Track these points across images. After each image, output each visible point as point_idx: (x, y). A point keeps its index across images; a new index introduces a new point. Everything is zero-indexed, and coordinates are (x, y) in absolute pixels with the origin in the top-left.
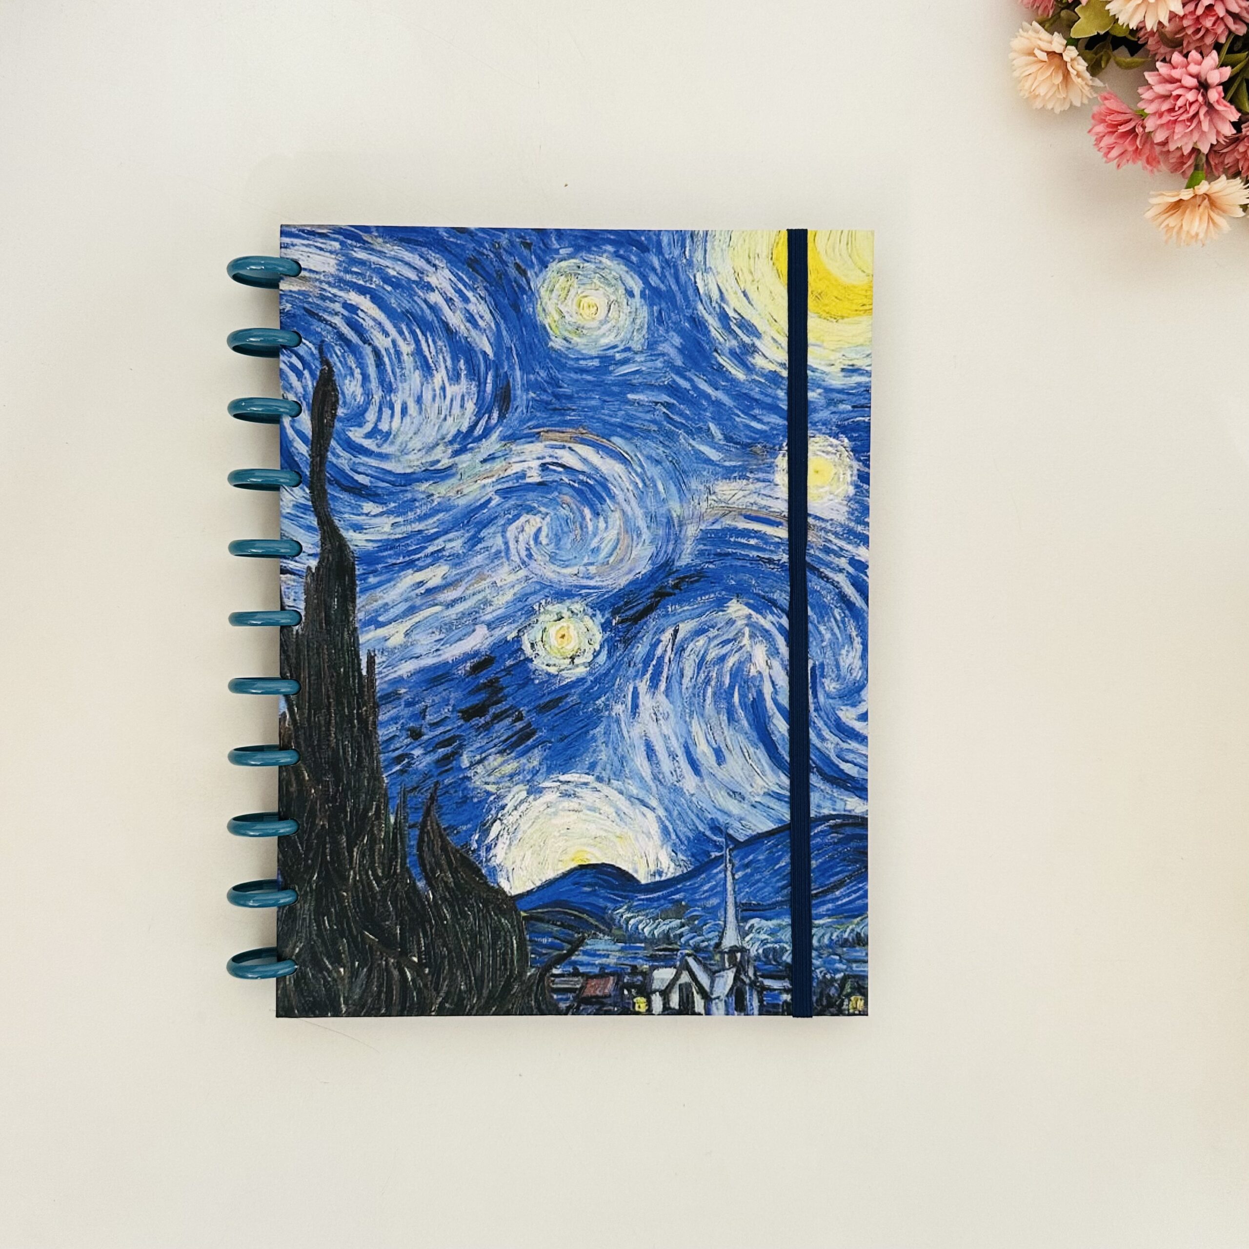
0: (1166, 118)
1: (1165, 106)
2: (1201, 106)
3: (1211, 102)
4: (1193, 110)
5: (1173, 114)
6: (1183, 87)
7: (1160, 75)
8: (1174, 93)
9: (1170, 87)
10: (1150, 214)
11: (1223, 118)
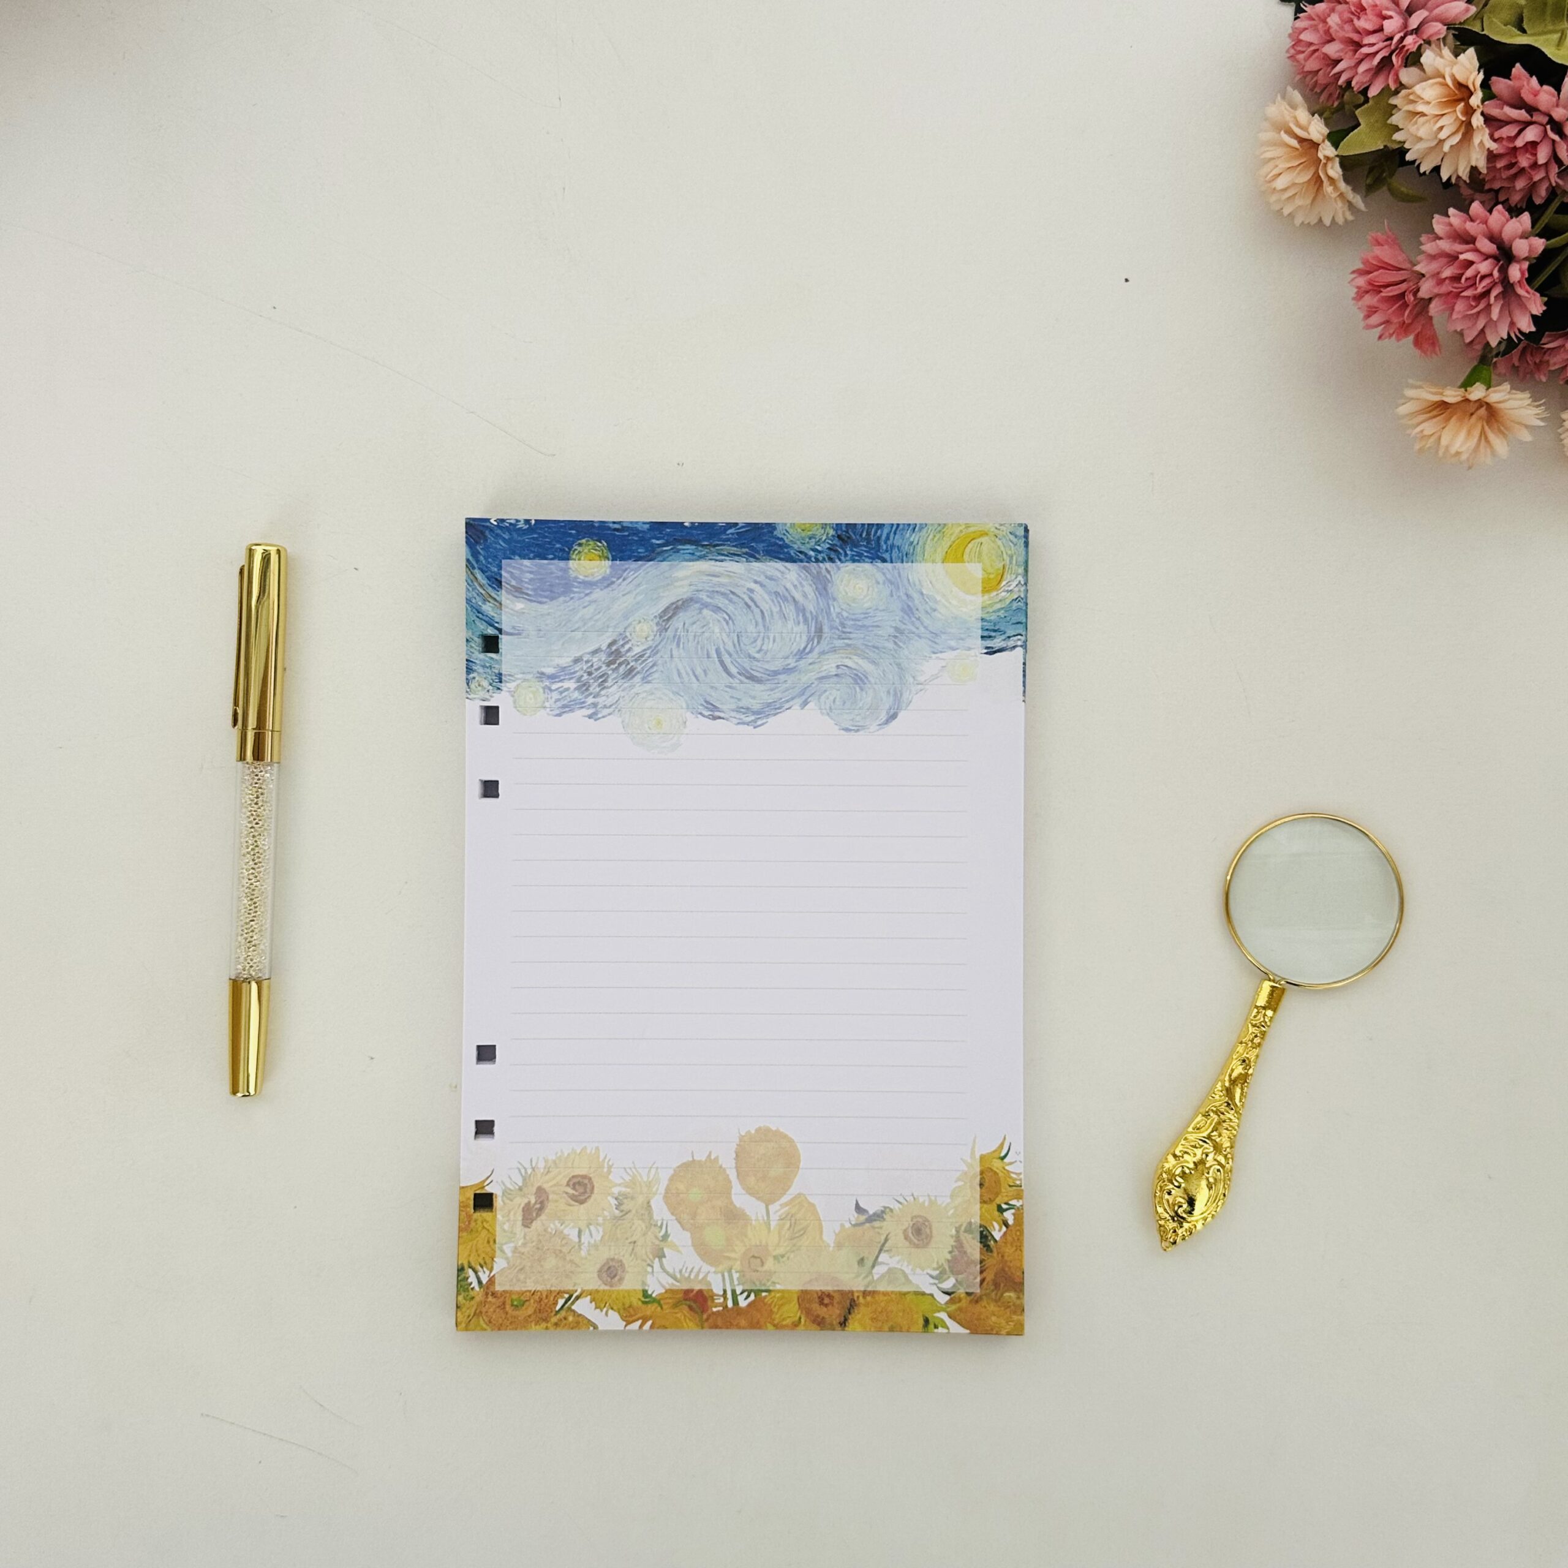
0: (1446, 288)
1: (1447, 273)
2: (1494, 284)
3: (1511, 282)
4: (1481, 288)
5: (1456, 285)
6: (1477, 250)
7: (1451, 225)
8: (1462, 257)
9: (1459, 247)
10: (1403, 410)
11: (1523, 306)
